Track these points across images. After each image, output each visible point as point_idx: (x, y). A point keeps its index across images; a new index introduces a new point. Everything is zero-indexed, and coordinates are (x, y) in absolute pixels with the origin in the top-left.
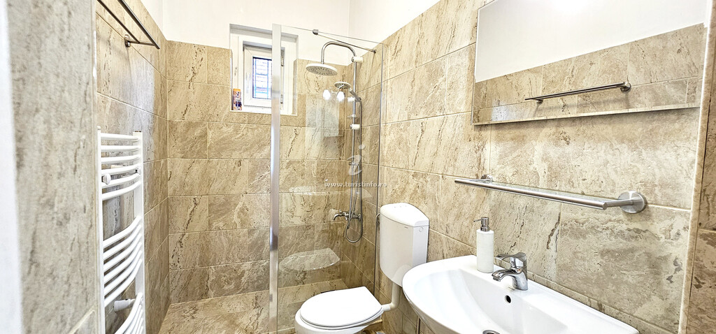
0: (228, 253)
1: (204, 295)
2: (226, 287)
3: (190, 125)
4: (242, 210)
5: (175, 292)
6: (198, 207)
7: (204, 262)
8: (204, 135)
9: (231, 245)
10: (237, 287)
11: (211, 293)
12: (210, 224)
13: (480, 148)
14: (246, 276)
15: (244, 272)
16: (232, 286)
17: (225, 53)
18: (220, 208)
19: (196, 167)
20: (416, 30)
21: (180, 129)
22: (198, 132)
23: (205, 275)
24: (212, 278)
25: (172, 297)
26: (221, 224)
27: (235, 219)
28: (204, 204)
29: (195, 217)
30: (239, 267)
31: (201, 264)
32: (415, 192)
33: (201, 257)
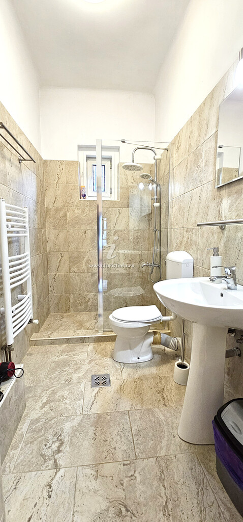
0: (80, 287)
1: (68, 310)
2: (79, 307)
3: (57, 210)
4: (87, 261)
5: (52, 307)
6: (63, 258)
7: (67, 291)
8: (65, 215)
9: (82, 282)
10: (86, 308)
11: (71, 309)
12: (70, 269)
13: (220, 203)
14: (90, 301)
15: (89, 299)
16: (83, 307)
17: (75, 164)
18: (75, 259)
19: (61, 235)
20: (189, 128)
21: (52, 212)
22: (61, 214)
23: (68, 299)
24: (72, 301)
25: (51, 309)
26: (76, 269)
27: (84, 267)
28: (66, 257)
29: (62, 264)
30: (86, 296)
31: (66, 292)
32: (187, 242)
33: (65, 288)
